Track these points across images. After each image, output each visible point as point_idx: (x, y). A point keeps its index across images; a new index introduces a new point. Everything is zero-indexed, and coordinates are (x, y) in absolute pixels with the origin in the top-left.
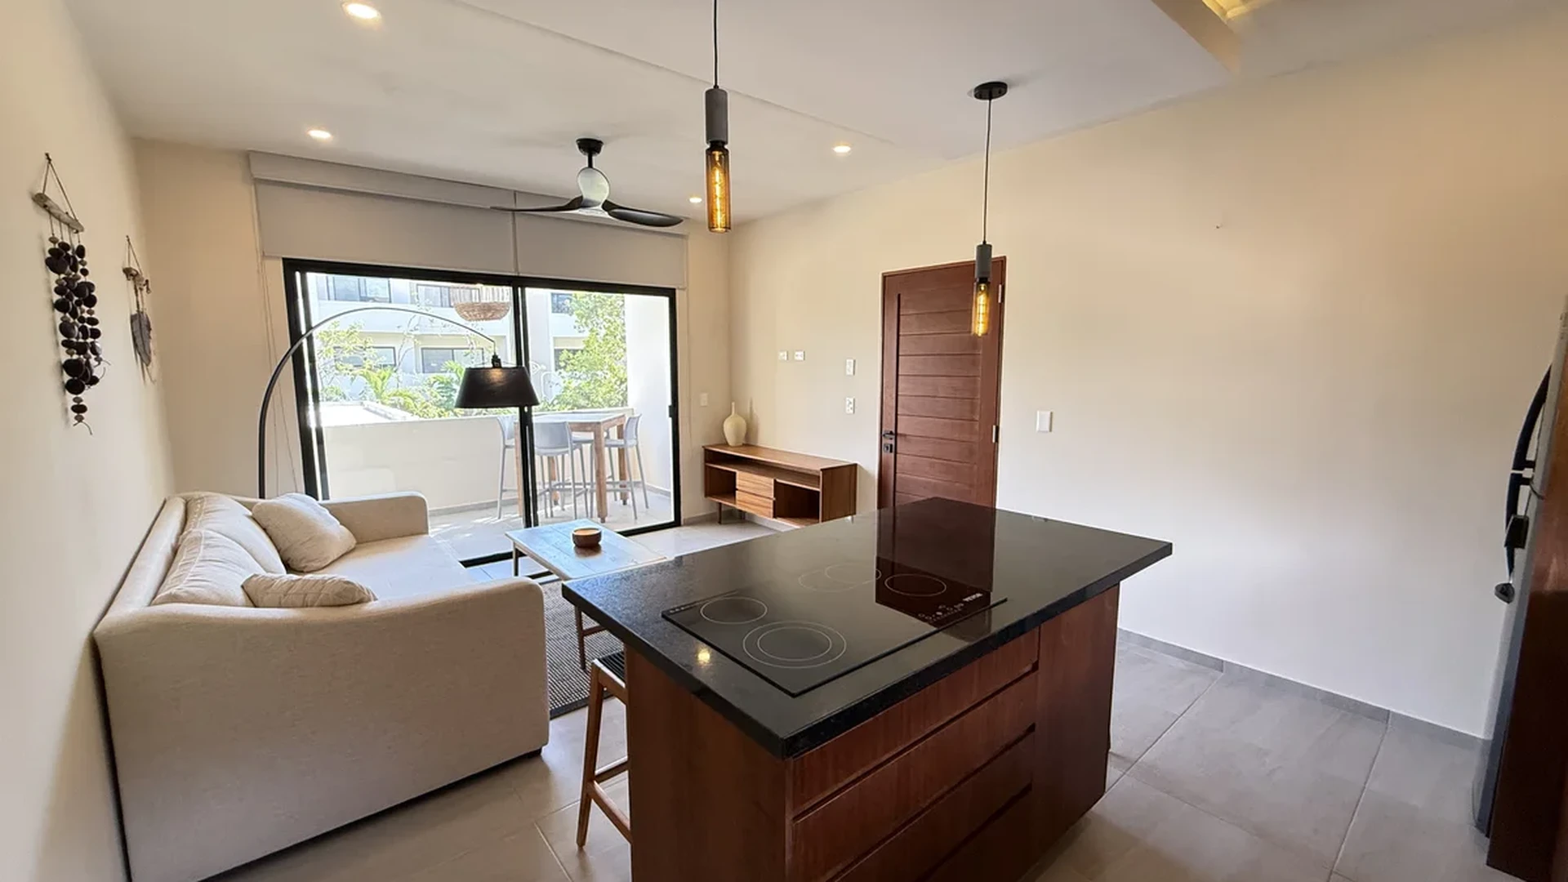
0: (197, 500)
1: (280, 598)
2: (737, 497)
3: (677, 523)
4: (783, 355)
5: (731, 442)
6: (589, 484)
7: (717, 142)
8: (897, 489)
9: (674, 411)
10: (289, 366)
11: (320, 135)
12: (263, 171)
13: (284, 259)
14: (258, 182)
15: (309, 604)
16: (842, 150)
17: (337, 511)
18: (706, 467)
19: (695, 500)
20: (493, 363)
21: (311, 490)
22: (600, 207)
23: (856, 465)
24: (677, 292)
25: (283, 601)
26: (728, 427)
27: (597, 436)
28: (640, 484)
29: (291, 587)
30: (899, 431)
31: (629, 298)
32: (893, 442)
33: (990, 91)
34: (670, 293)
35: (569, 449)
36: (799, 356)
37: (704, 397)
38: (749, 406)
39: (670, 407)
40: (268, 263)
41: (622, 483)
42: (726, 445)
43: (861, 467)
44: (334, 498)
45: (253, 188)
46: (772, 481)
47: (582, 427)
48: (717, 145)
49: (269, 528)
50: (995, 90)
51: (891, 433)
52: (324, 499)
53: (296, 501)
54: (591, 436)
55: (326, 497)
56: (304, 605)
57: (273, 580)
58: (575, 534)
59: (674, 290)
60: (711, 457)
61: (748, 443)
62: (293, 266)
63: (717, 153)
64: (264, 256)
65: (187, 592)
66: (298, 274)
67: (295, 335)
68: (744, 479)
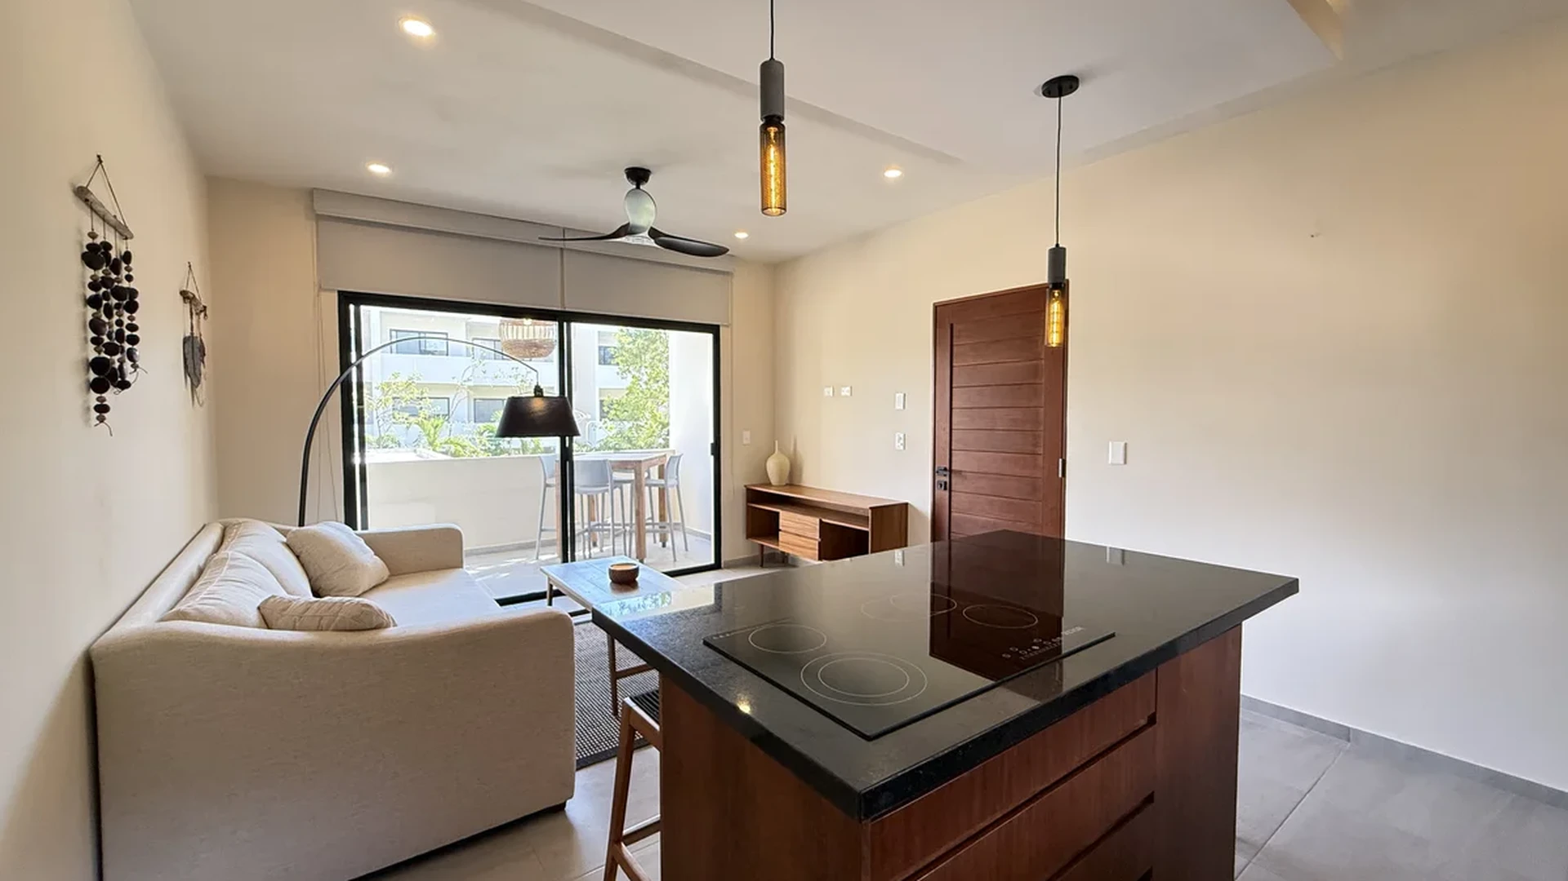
0: (235, 525)
1: (295, 622)
2: (780, 538)
3: (717, 566)
4: (828, 391)
5: (774, 480)
6: (627, 525)
7: (773, 116)
8: (953, 530)
9: (716, 449)
10: (337, 394)
11: (379, 169)
12: (324, 207)
13: (339, 292)
14: (319, 218)
15: (324, 627)
16: (893, 174)
17: (373, 542)
18: (748, 507)
19: (737, 543)
20: (535, 393)
21: (350, 521)
22: (646, 234)
23: (907, 504)
24: (721, 328)
25: (297, 624)
26: (772, 466)
27: (638, 474)
28: (681, 527)
29: (308, 609)
30: (953, 468)
31: (673, 335)
32: (947, 479)
33: (1059, 87)
34: (714, 330)
35: (609, 488)
36: (846, 391)
37: (747, 434)
38: (793, 442)
39: (712, 444)
40: (323, 294)
41: (663, 524)
42: (769, 485)
43: (912, 506)
44: (373, 528)
45: (314, 223)
46: (818, 520)
47: (623, 466)
48: (772, 120)
49: (302, 556)
50: (1065, 85)
51: (945, 469)
52: (363, 529)
53: (330, 528)
54: (631, 476)
55: (365, 527)
56: (319, 629)
57: (290, 602)
58: (612, 568)
59: (718, 326)
60: (754, 496)
61: (793, 478)
62: (348, 299)
63: (773, 130)
64: (321, 289)
65: (197, 609)
66: (352, 307)
67: (345, 364)
68: (788, 519)
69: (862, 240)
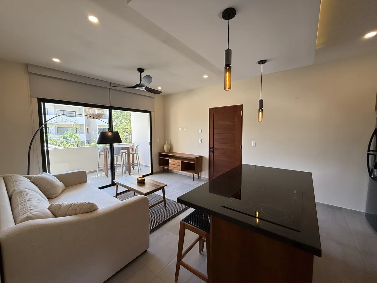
1: (66, 212)
2: (169, 166)
3: (152, 174)
4: (180, 129)
5: (166, 151)
6: (125, 164)
7: (229, 64)
8: (214, 162)
9: (151, 144)
11: (56, 60)
12: (31, 70)
13: (38, 98)
14: (30, 74)
18: (159, 158)
19: (156, 167)
20: (109, 130)
21: (45, 170)
22: (144, 87)
23: (202, 156)
24: (152, 112)
26: (165, 148)
27: (129, 151)
30: (214, 147)
32: (213, 150)
33: (262, 62)
34: (150, 112)
35: (121, 155)
36: (185, 129)
37: (158, 139)
38: (170, 141)
39: (150, 142)
40: (32, 99)
41: (133, 163)
42: (164, 152)
43: (204, 157)
44: (52, 173)
45: (28, 75)
46: (181, 161)
47: (123, 148)
48: (228, 65)
51: (212, 148)
53: (46, 175)
54: (127, 150)
55: (50, 172)
57: (60, 205)
58: (138, 179)
60: (161, 155)
61: (171, 150)
62: (40, 100)
63: (228, 68)
64: (31, 97)
66: (42, 103)
68: (171, 161)
69: (189, 92)
